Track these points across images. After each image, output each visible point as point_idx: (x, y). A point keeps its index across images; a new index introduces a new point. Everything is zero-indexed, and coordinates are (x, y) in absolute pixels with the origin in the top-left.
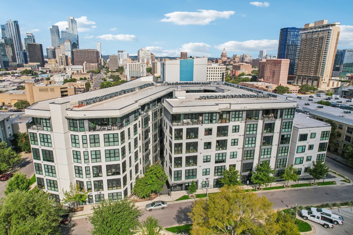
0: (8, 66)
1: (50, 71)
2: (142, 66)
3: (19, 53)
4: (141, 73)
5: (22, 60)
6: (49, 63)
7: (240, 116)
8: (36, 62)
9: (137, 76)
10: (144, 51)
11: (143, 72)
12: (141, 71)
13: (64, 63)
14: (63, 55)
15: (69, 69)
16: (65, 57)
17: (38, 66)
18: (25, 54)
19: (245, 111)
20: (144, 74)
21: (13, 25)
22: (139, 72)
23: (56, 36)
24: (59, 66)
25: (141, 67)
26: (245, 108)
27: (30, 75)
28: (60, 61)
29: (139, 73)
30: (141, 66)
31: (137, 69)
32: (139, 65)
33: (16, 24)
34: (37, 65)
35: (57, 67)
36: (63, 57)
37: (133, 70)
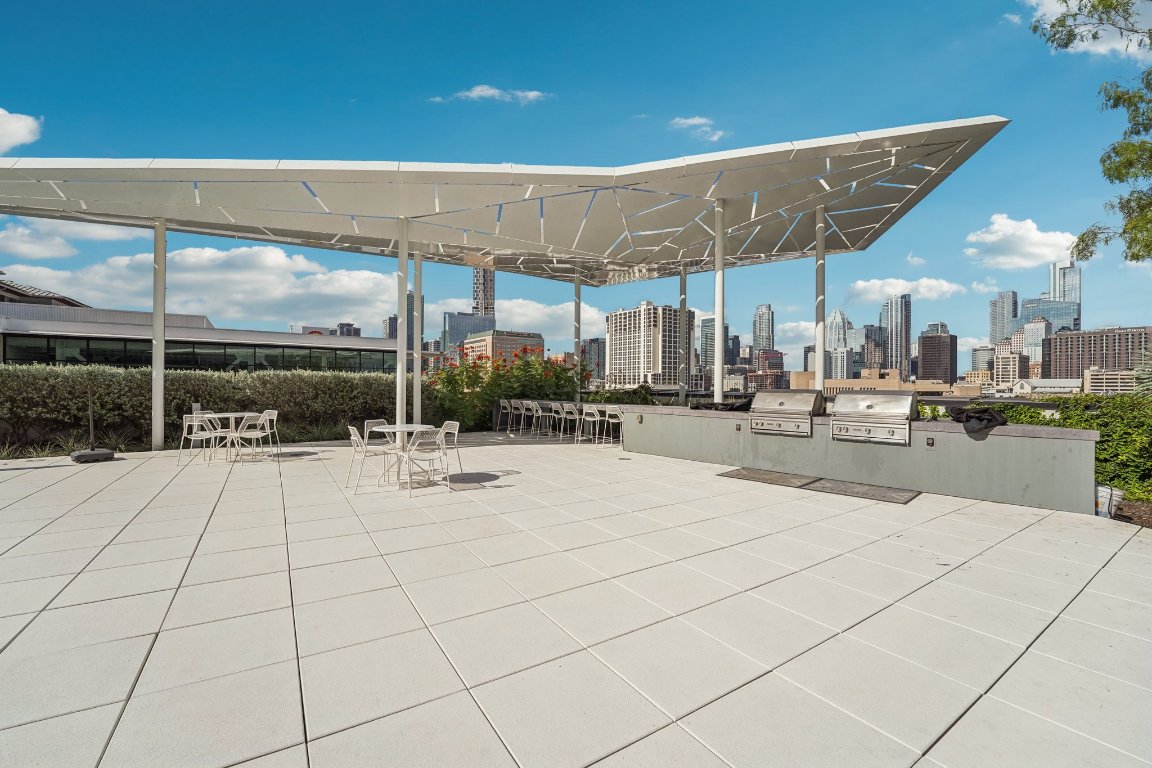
3: (901, 361)
16: (1017, 359)
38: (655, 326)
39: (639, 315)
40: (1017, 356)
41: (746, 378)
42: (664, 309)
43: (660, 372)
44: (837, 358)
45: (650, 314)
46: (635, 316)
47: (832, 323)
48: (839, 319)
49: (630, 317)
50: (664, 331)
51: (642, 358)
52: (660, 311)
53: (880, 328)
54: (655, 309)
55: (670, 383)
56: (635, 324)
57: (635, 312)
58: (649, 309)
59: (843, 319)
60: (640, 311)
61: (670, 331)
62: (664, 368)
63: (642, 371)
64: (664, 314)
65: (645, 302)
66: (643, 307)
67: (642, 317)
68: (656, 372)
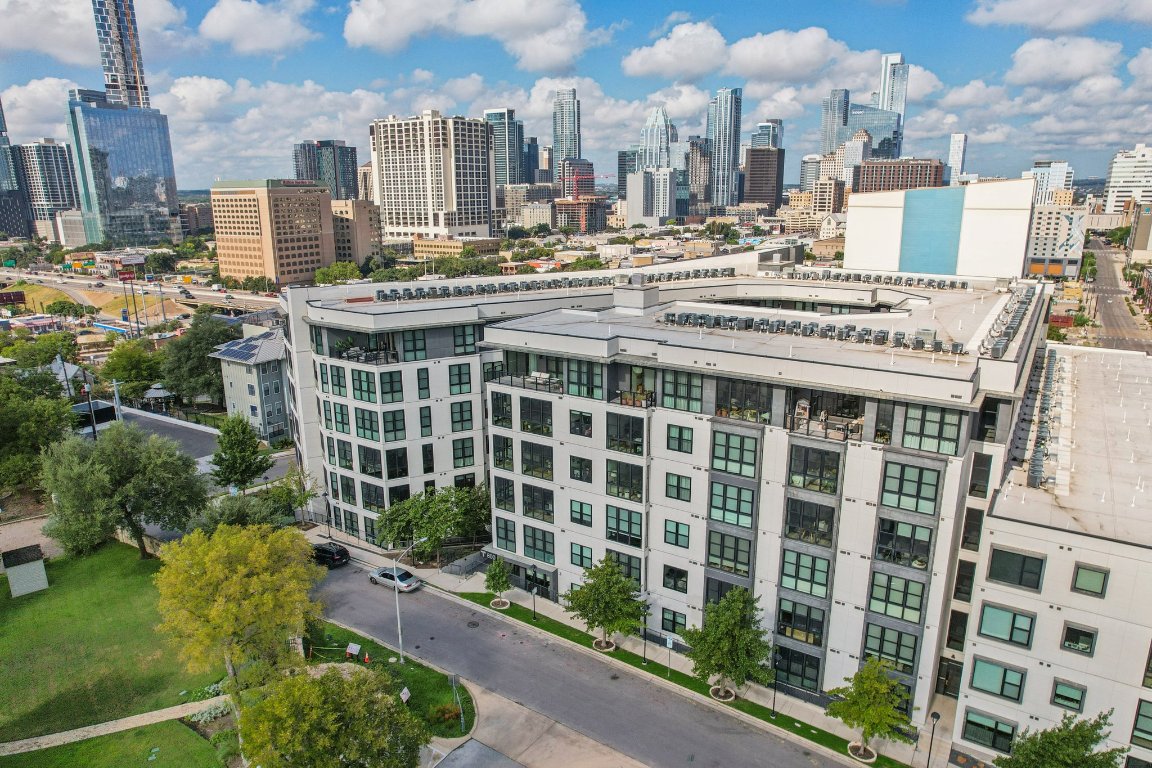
0: (687, 214)
1: (783, 230)
2: (1067, 217)
3: (728, 177)
4: (1058, 244)
5: (732, 195)
6: (792, 203)
7: (696, 393)
8: (761, 201)
9: (1039, 256)
10: (1140, 158)
11: (1070, 243)
12: (1062, 239)
13: (827, 205)
14: (830, 179)
15: (829, 223)
16: (833, 186)
17: (761, 212)
18: (741, 178)
19: (710, 377)
20: (1070, 251)
21: (729, 100)
22: (1050, 243)
23: (837, 120)
24: (812, 212)
25: (1064, 223)
26: (712, 367)
27: (718, 236)
28: (818, 198)
29: (1049, 247)
30: (1063, 218)
31: (1043, 228)
32: (1054, 216)
33: (736, 99)
34: (758, 209)
35: (805, 216)
36: (828, 186)
37: (1042, 234)
38: (445, 145)
39: (422, 129)
40: (831, 182)
41: (554, 207)
42: (456, 123)
43: (455, 209)
44: (658, 181)
45: (436, 129)
46: (415, 130)
47: (653, 125)
48: (661, 122)
49: (407, 130)
50: (457, 152)
51: (429, 189)
52: (450, 123)
53: (706, 140)
54: (444, 122)
55: (467, 224)
56: (415, 141)
57: (415, 124)
58: (436, 123)
59: (666, 121)
60: (422, 124)
61: (464, 153)
62: (459, 204)
63: (430, 207)
64: (456, 129)
65: (430, 112)
66: (427, 119)
67: (426, 132)
68: (450, 210)
